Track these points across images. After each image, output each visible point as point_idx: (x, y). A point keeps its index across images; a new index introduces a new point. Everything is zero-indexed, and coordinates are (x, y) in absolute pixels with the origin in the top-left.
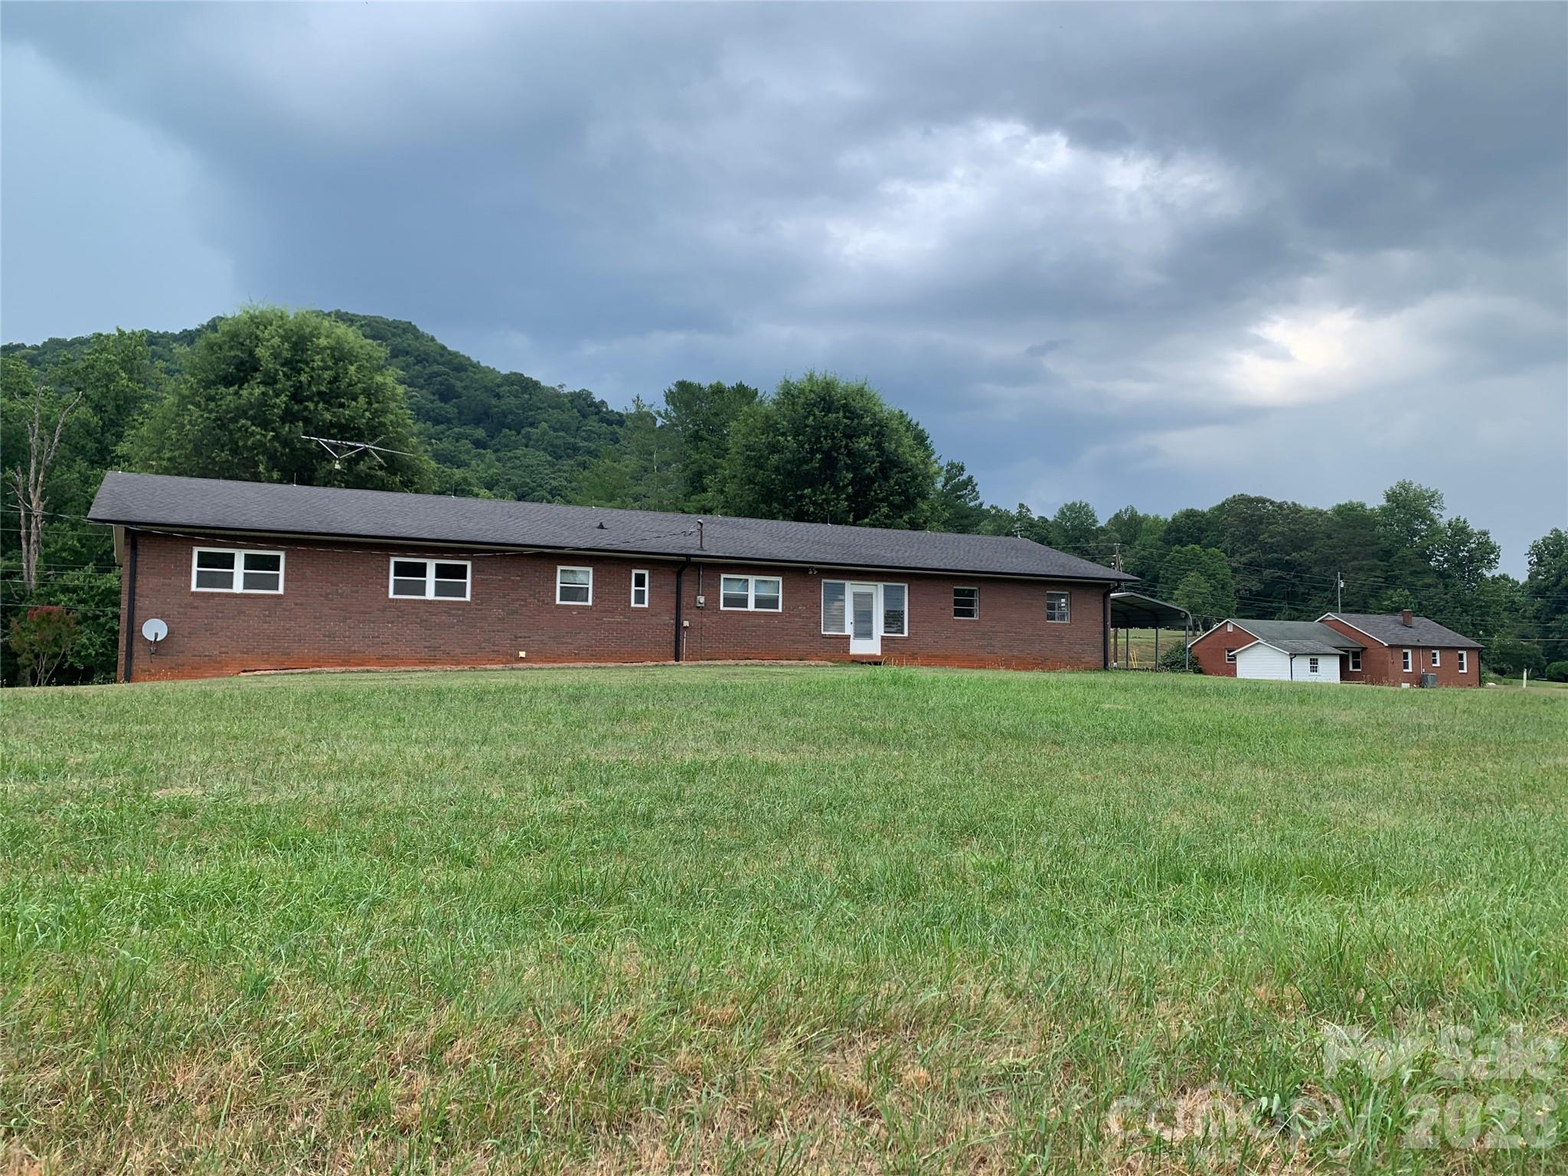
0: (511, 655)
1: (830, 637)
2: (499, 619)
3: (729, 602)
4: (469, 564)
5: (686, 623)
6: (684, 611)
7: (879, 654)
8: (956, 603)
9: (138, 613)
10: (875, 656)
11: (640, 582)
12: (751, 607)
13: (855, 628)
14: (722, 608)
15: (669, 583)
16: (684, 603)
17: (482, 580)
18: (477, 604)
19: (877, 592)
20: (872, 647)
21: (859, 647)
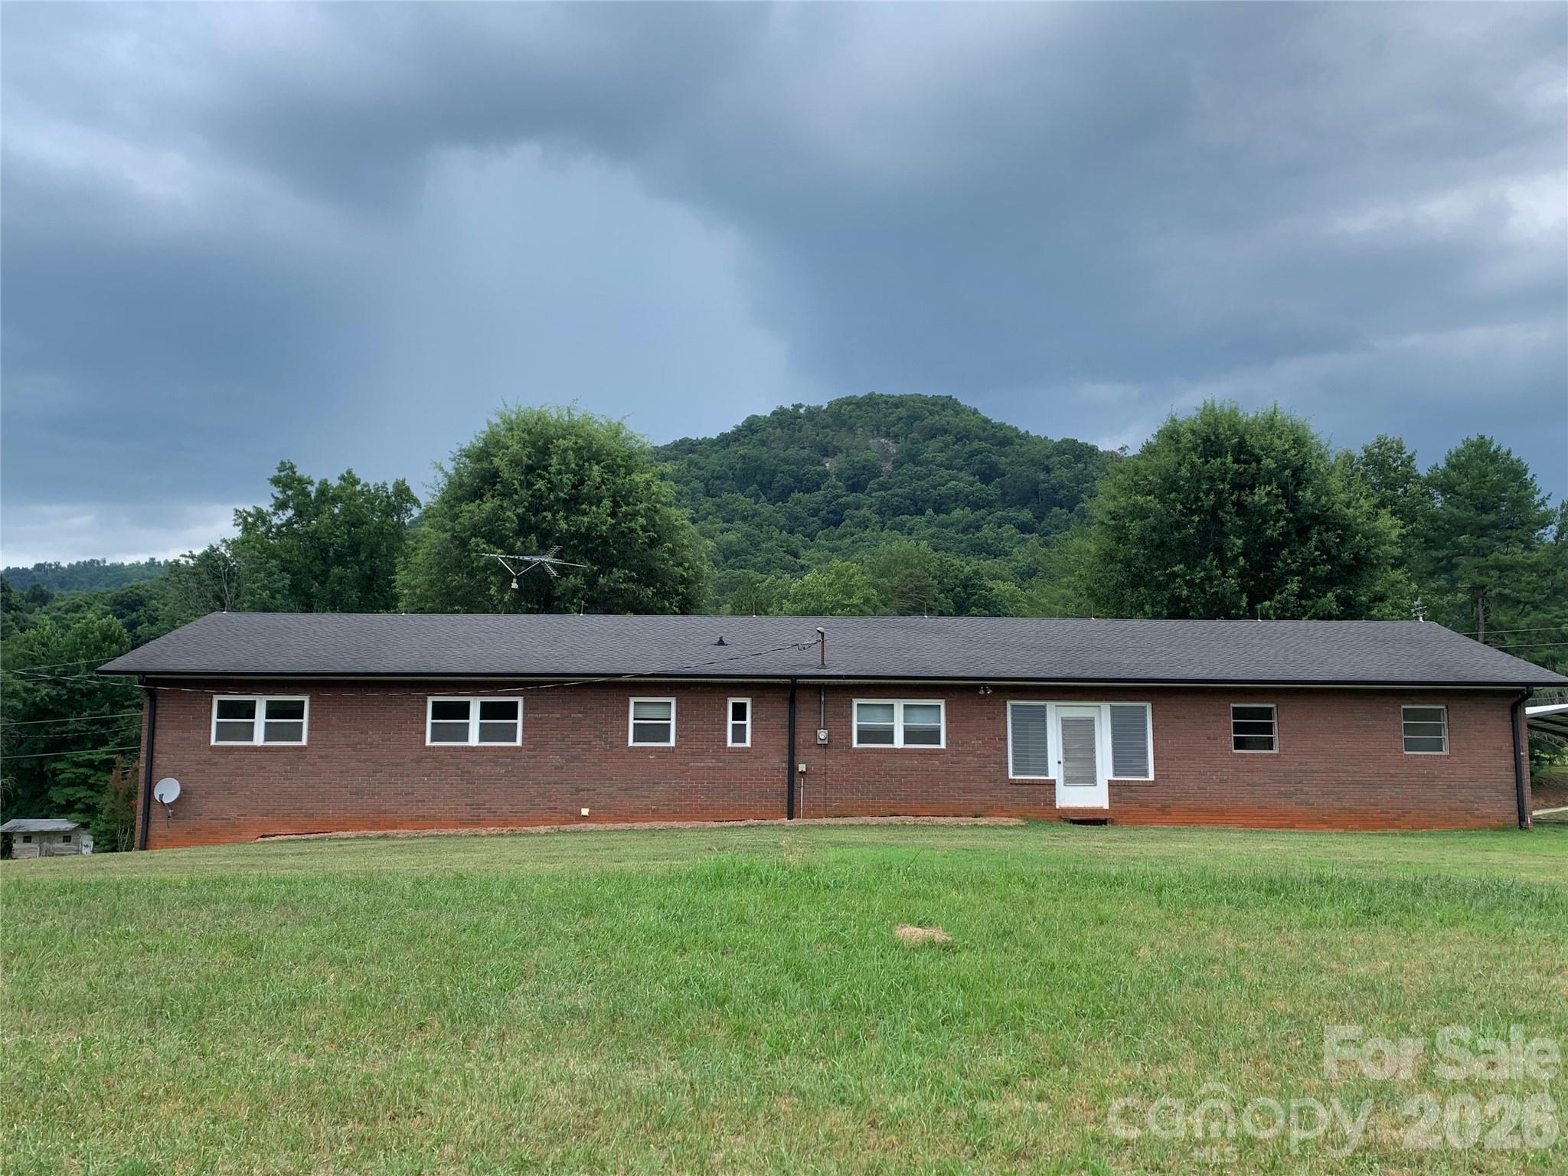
0: (571, 813)
1: (1022, 783)
2: (557, 768)
3: (865, 735)
4: (520, 700)
5: (802, 767)
6: (800, 751)
7: (1106, 806)
8: (1238, 728)
9: (156, 771)
10: (1101, 810)
11: (739, 712)
12: (899, 742)
13: (1066, 769)
14: (855, 745)
15: (778, 712)
16: (800, 740)
17: (536, 719)
18: (529, 750)
19: (1102, 717)
20: (1095, 797)
21: (1070, 797)
